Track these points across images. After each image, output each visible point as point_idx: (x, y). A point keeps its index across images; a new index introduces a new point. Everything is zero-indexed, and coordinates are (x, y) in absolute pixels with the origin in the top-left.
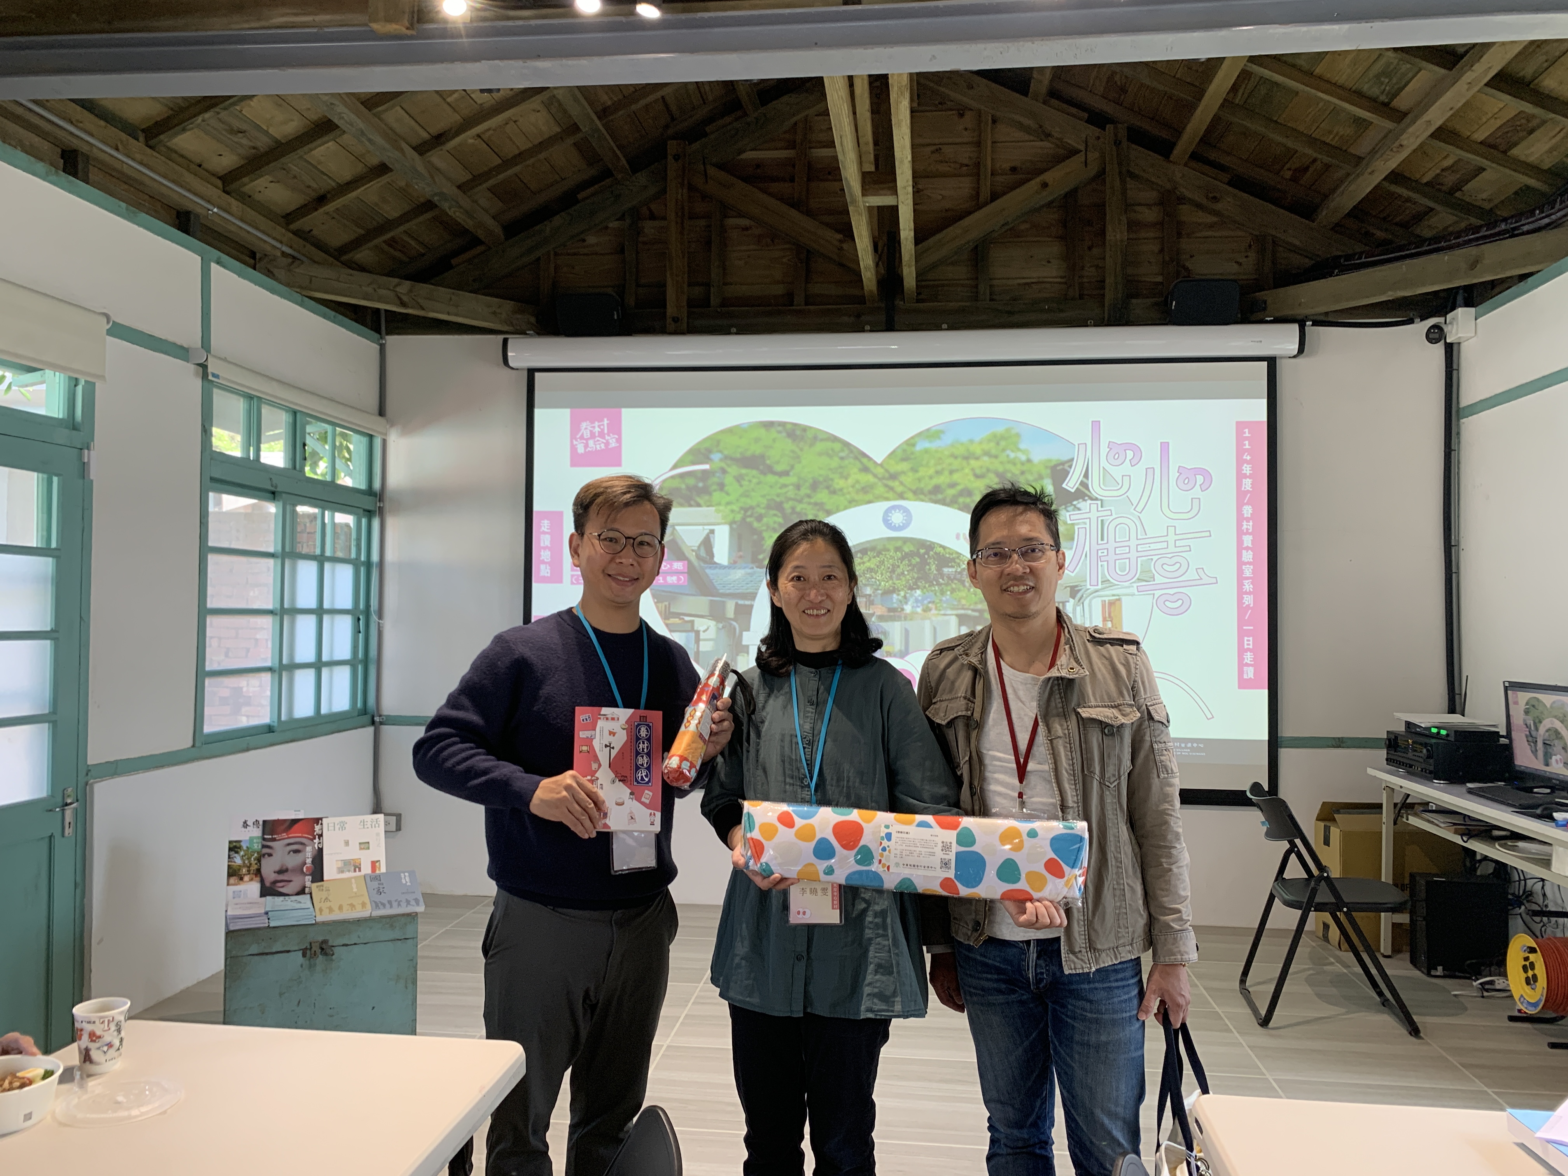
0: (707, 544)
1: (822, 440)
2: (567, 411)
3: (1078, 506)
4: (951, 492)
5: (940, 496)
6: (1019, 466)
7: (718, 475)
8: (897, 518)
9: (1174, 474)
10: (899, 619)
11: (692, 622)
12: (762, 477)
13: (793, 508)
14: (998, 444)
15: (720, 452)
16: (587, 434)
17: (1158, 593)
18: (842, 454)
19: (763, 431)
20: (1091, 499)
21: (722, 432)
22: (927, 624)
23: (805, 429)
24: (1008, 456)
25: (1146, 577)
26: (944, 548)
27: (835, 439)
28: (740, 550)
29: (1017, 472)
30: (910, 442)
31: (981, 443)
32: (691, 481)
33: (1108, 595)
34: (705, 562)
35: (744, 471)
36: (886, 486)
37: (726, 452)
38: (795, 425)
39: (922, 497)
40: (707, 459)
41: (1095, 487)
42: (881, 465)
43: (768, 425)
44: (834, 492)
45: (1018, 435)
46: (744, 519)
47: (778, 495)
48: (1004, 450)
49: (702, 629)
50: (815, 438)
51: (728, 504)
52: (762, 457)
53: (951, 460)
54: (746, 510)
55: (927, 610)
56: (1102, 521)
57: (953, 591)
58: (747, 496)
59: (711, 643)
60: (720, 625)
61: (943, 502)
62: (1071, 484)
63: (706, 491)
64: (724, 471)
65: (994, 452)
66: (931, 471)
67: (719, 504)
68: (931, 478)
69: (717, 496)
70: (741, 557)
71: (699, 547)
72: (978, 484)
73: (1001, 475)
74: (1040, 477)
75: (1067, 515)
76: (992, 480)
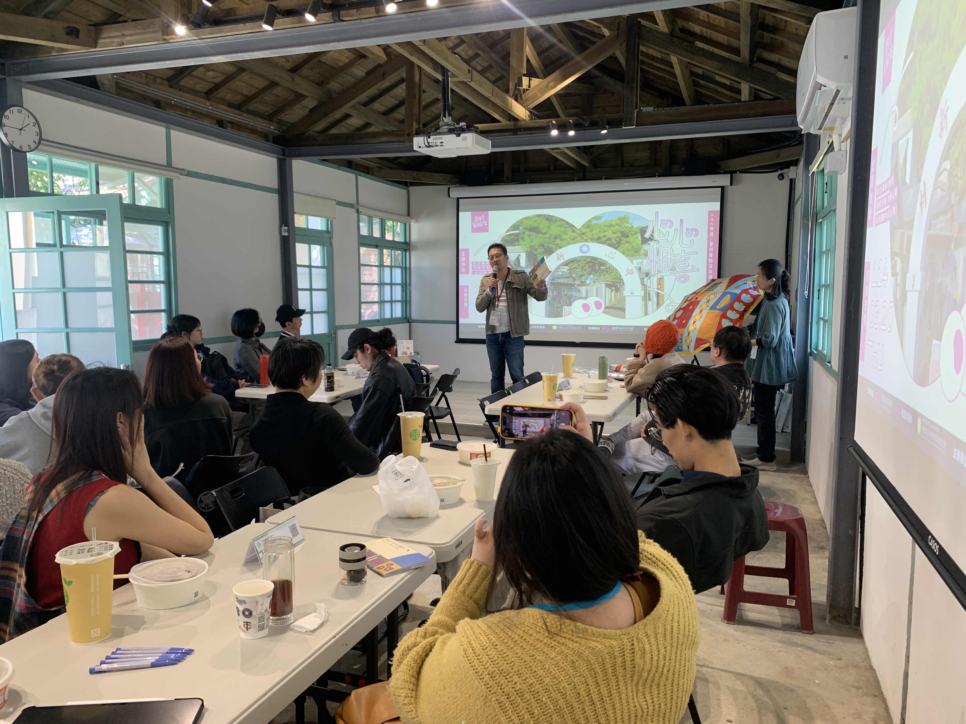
0: (518, 259)
1: (559, 220)
2: (470, 212)
3: (650, 243)
4: (604, 239)
5: (600, 241)
6: (629, 229)
7: (521, 234)
8: (585, 249)
9: (684, 231)
10: (584, 285)
12: (537, 235)
13: (548, 246)
14: (621, 221)
15: (523, 226)
17: (677, 275)
18: (565, 226)
19: (537, 218)
20: (654, 240)
21: (523, 219)
22: (594, 287)
23: (552, 217)
24: (625, 225)
25: (673, 269)
26: (601, 259)
27: (563, 220)
29: (628, 231)
30: (590, 221)
31: (615, 220)
32: (512, 237)
33: (659, 276)
35: (531, 233)
36: (581, 237)
37: (525, 226)
38: (549, 216)
39: (594, 241)
40: (518, 229)
41: (656, 236)
42: (579, 230)
43: (539, 216)
44: (562, 240)
45: (629, 218)
46: (530, 250)
47: (543, 242)
48: (623, 223)
50: (556, 220)
51: (525, 245)
52: (537, 228)
53: (604, 227)
54: (531, 247)
55: (594, 282)
56: (658, 249)
57: (604, 275)
58: (531, 242)
61: (601, 243)
62: (647, 235)
63: (518, 240)
64: (524, 233)
65: (620, 224)
66: (597, 232)
67: (522, 245)
68: (597, 234)
69: (521, 242)
70: (529, 265)
72: (615, 236)
73: (622, 233)
74: (636, 233)
75: (645, 247)
76: (619, 234)
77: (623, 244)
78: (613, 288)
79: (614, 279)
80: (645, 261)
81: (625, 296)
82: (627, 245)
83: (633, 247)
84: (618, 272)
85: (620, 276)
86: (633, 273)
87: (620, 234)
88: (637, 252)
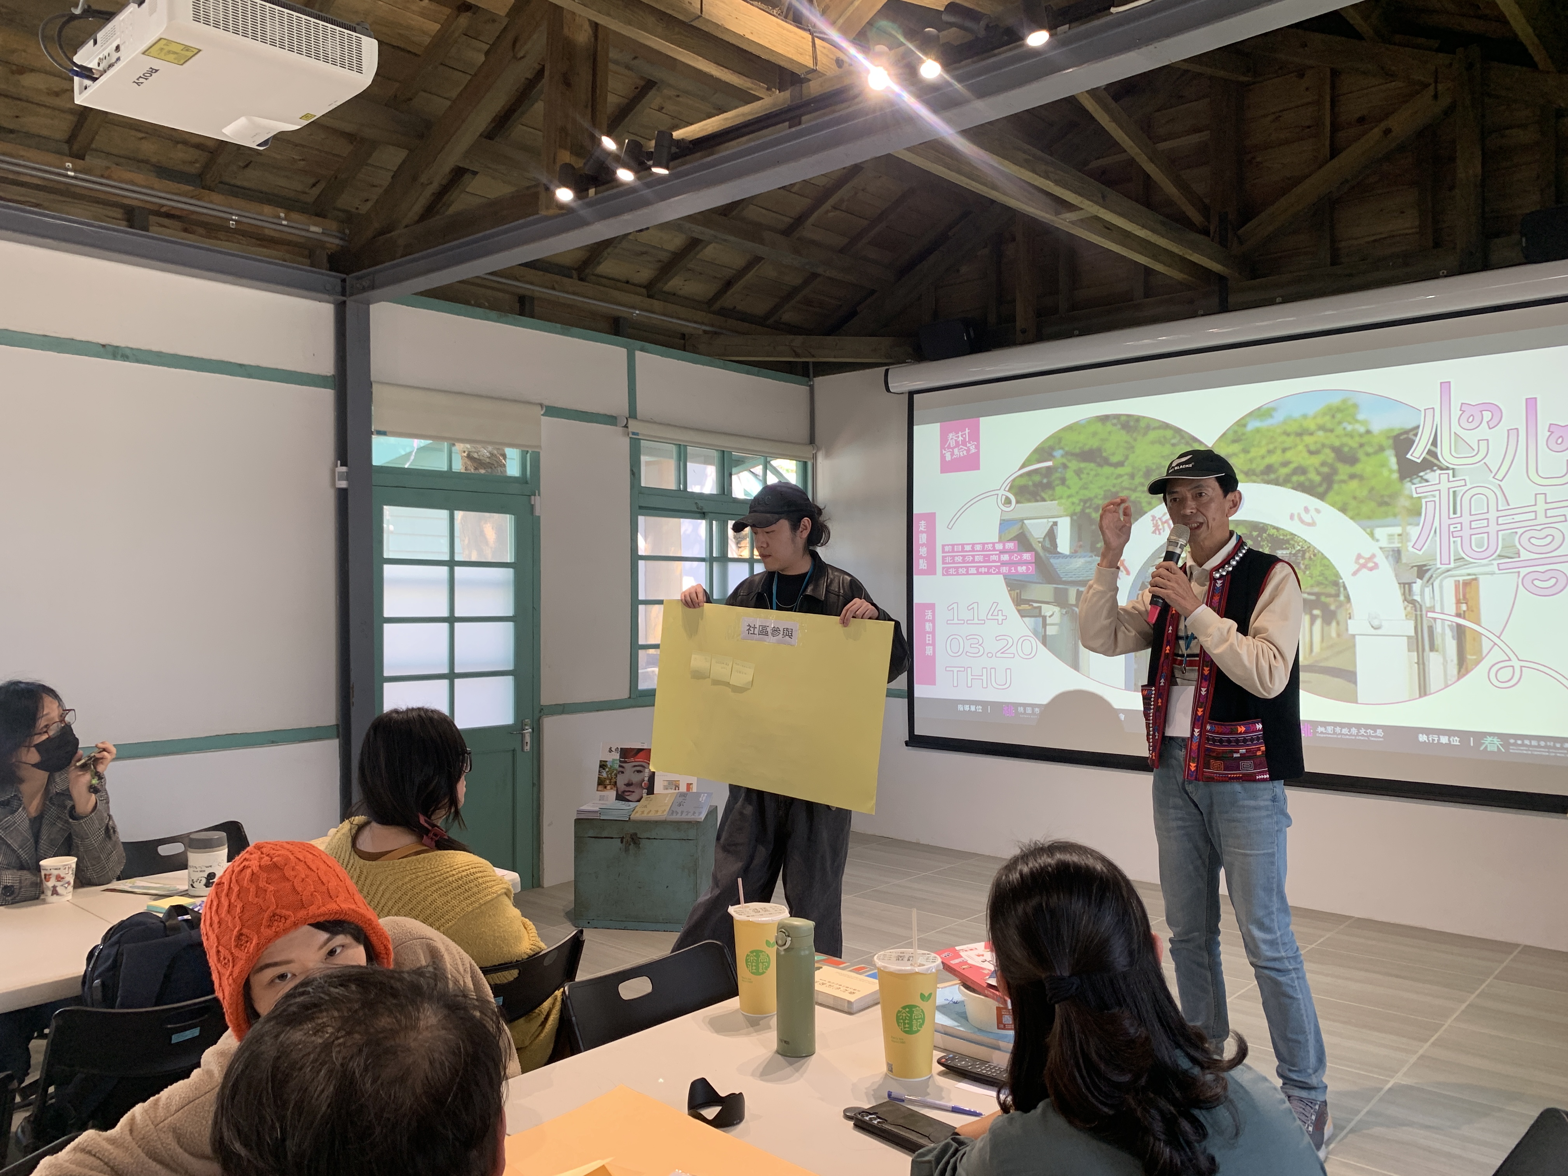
0: (1051, 535)
1: (1154, 429)
2: (939, 424)
3: (1426, 477)
4: (1284, 471)
5: (1272, 476)
6: (1357, 439)
7: (1060, 470)
9: (1543, 433)
11: (1040, 608)
12: (1099, 470)
14: (1333, 417)
15: (1062, 448)
16: (953, 444)
17: (1524, 571)
18: (1174, 441)
19: (1099, 426)
20: (1441, 469)
21: (1064, 429)
23: (1138, 419)
24: (1344, 429)
25: (1509, 554)
26: (1277, 529)
27: (1166, 426)
28: (1080, 539)
29: (1355, 445)
30: (1241, 423)
31: (1315, 417)
32: (1037, 478)
33: (1463, 574)
34: (1050, 553)
35: (1083, 465)
37: (1067, 449)
38: (1128, 416)
39: (1254, 478)
40: (1050, 457)
41: (1445, 455)
43: (1104, 419)
45: (1355, 406)
46: (1083, 511)
47: (1114, 486)
48: (1340, 423)
49: (1048, 614)
50: (1148, 428)
51: (1069, 497)
52: (1099, 450)
53: (1284, 438)
54: (1085, 502)
56: (1454, 492)
58: (1086, 488)
59: (1056, 627)
60: (1064, 611)
61: (1276, 482)
62: (1416, 454)
63: (1049, 486)
64: (1065, 466)
65: (1329, 425)
66: (1263, 451)
67: (1061, 498)
68: (1263, 457)
69: (1059, 490)
70: (1081, 546)
71: (1044, 538)
72: (1315, 461)
73: (1338, 451)
74: (1381, 449)
75: (1412, 488)
76: (1328, 455)
77: (1343, 481)
78: (1316, 612)
79: (1319, 584)
80: (1414, 532)
81: (1354, 636)
82: (1354, 484)
83: (1372, 489)
84: (1327, 565)
85: (1337, 575)
86: (1376, 566)
87: (1332, 455)
88: (1387, 504)
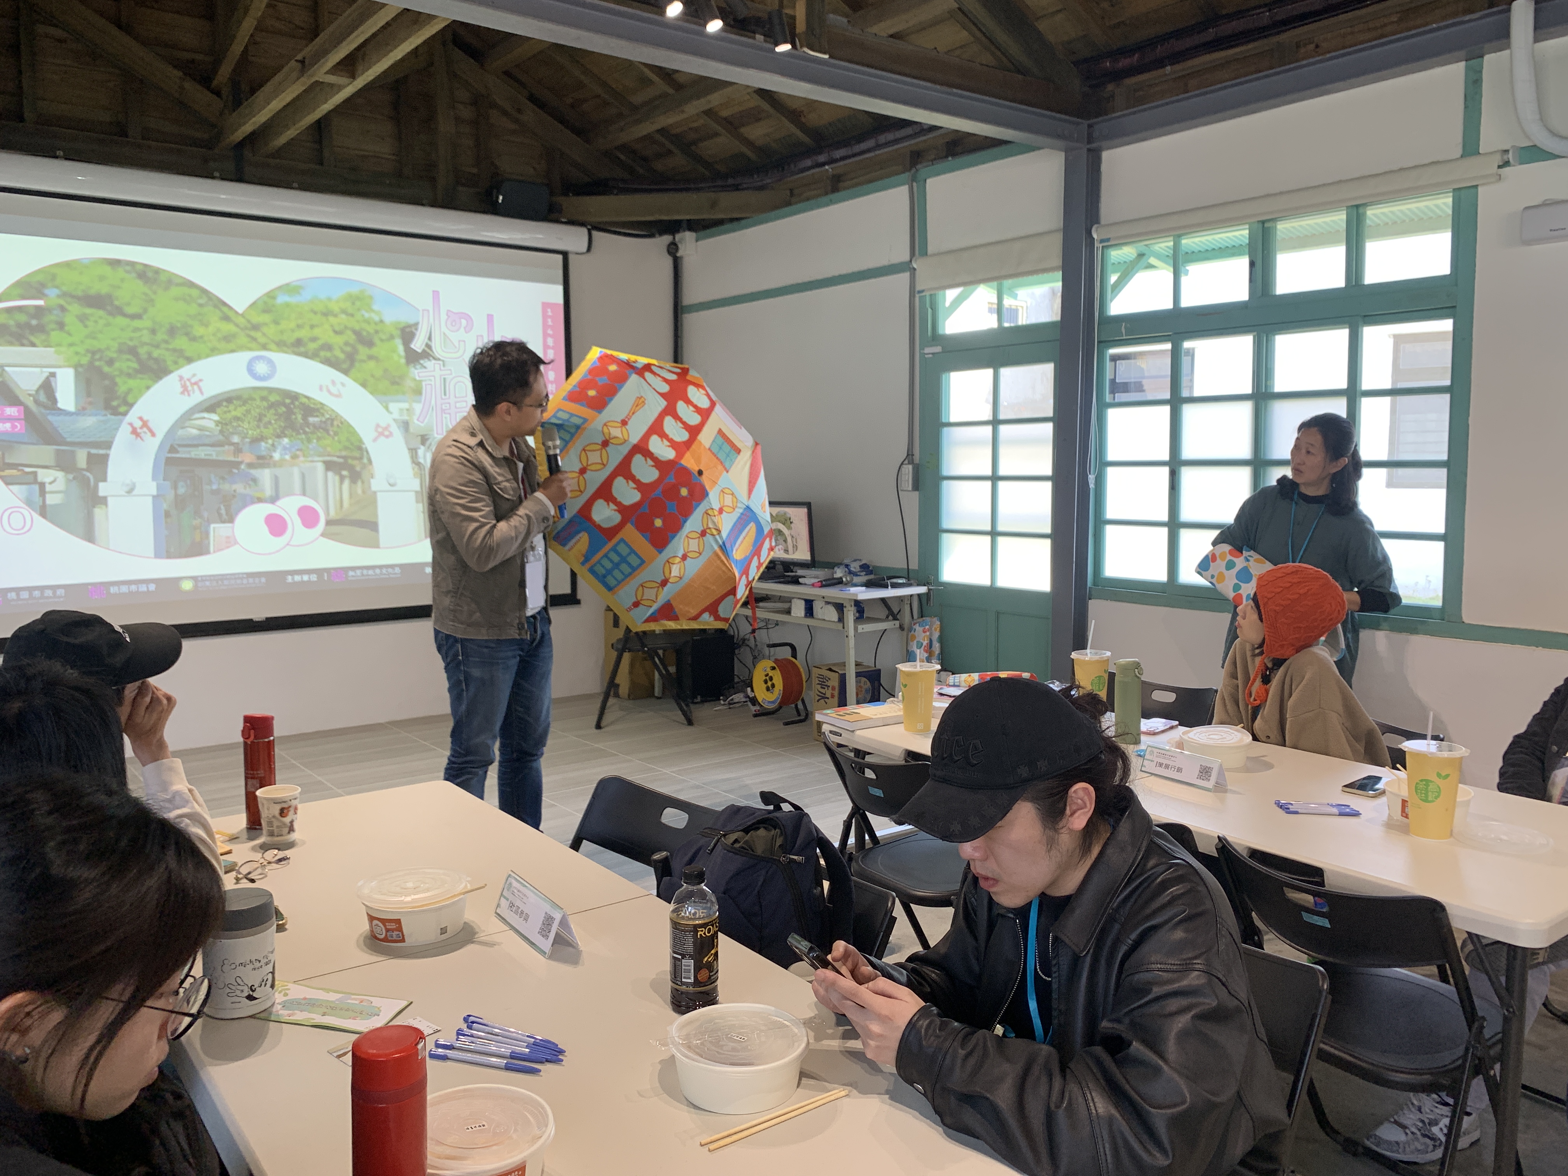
0: (48, 388)
1: (178, 285)
3: (425, 365)
4: (312, 346)
5: (302, 349)
6: (373, 326)
7: (55, 312)
8: (261, 368)
10: (267, 466)
11: (35, 473)
12: (110, 319)
13: (149, 354)
14: (353, 304)
15: (57, 287)
18: (201, 301)
19: (108, 270)
20: (435, 359)
21: (57, 266)
22: (296, 471)
23: (157, 271)
24: (363, 316)
26: (309, 398)
27: (191, 285)
28: (89, 395)
29: (372, 331)
30: (271, 296)
31: (337, 301)
32: (22, 318)
34: (46, 407)
35: (88, 311)
36: (249, 336)
37: (64, 288)
38: (146, 265)
39: (285, 349)
40: (39, 293)
41: (438, 349)
42: (242, 315)
43: (115, 263)
44: (194, 339)
45: (371, 297)
46: (91, 363)
47: (131, 339)
48: (359, 310)
49: (47, 480)
50: (170, 283)
52: (110, 297)
53: (311, 315)
54: (94, 353)
55: (294, 457)
56: (445, 379)
57: (319, 439)
58: (94, 338)
59: (60, 496)
60: (71, 477)
61: (305, 355)
62: (418, 345)
63: (41, 329)
64: (63, 309)
65: (350, 311)
66: (293, 325)
67: (59, 345)
68: (293, 331)
69: (56, 336)
70: (91, 401)
71: (37, 391)
72: (338, 340)
73: (357, 333)
74: (392, 337)
75: (416, 372)
76: (350, 337)
77: (364, 361)
78: (345, 473)
79: (346, 448)
80: (418, 407)
81: (375, 493)
82: (372, 364)
83: (386, 370)
84: (353, 432)
85: (361, 441)
86: (391, 434)
87: (354, 337)
88: (398, 384)
